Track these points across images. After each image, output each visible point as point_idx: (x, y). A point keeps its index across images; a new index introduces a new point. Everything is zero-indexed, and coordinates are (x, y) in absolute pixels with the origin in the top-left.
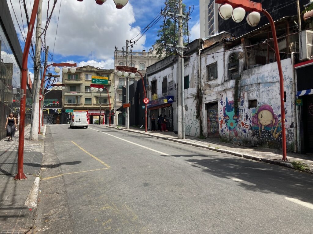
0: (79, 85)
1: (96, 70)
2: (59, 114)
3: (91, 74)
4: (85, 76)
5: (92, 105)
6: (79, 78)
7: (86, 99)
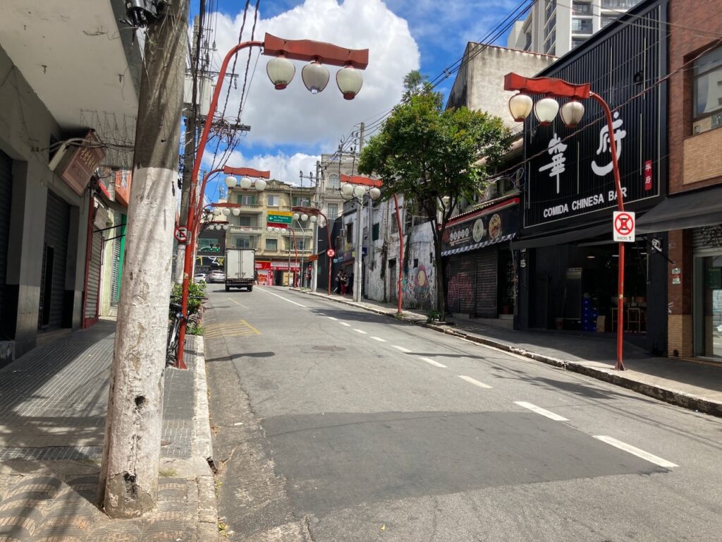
0: (256, 215)
1: (286, 188)
2: (220, 266)
3: (278, 196)
4: (267, 199)
5: (278, 252)
6: (257, 202)
7: (269, 241)
